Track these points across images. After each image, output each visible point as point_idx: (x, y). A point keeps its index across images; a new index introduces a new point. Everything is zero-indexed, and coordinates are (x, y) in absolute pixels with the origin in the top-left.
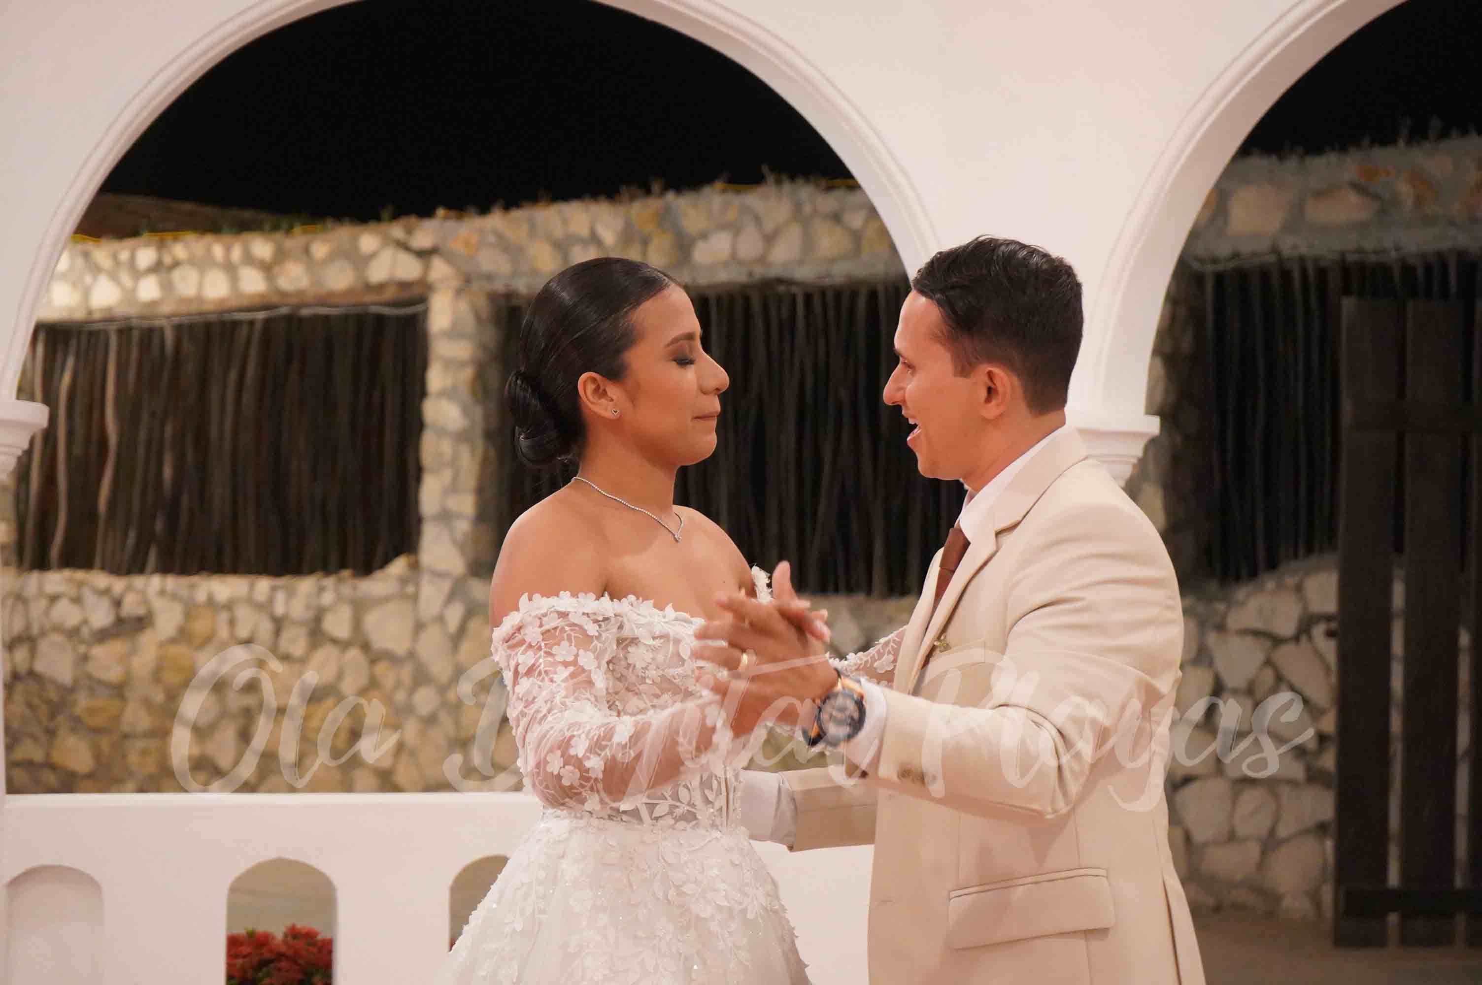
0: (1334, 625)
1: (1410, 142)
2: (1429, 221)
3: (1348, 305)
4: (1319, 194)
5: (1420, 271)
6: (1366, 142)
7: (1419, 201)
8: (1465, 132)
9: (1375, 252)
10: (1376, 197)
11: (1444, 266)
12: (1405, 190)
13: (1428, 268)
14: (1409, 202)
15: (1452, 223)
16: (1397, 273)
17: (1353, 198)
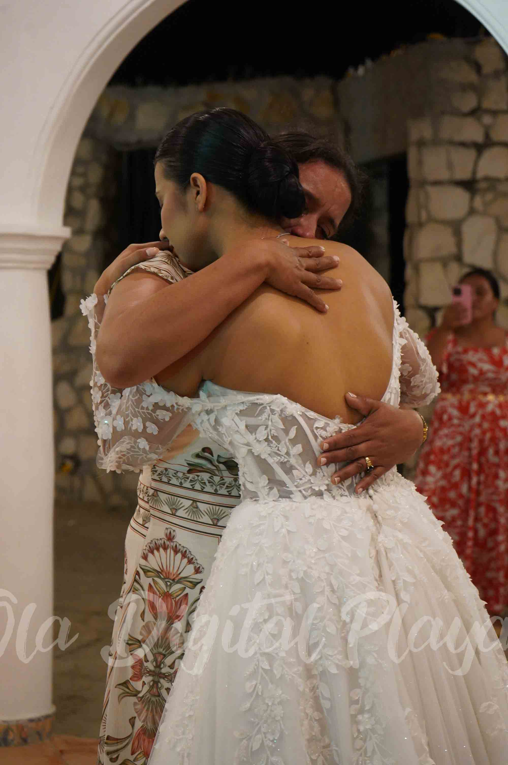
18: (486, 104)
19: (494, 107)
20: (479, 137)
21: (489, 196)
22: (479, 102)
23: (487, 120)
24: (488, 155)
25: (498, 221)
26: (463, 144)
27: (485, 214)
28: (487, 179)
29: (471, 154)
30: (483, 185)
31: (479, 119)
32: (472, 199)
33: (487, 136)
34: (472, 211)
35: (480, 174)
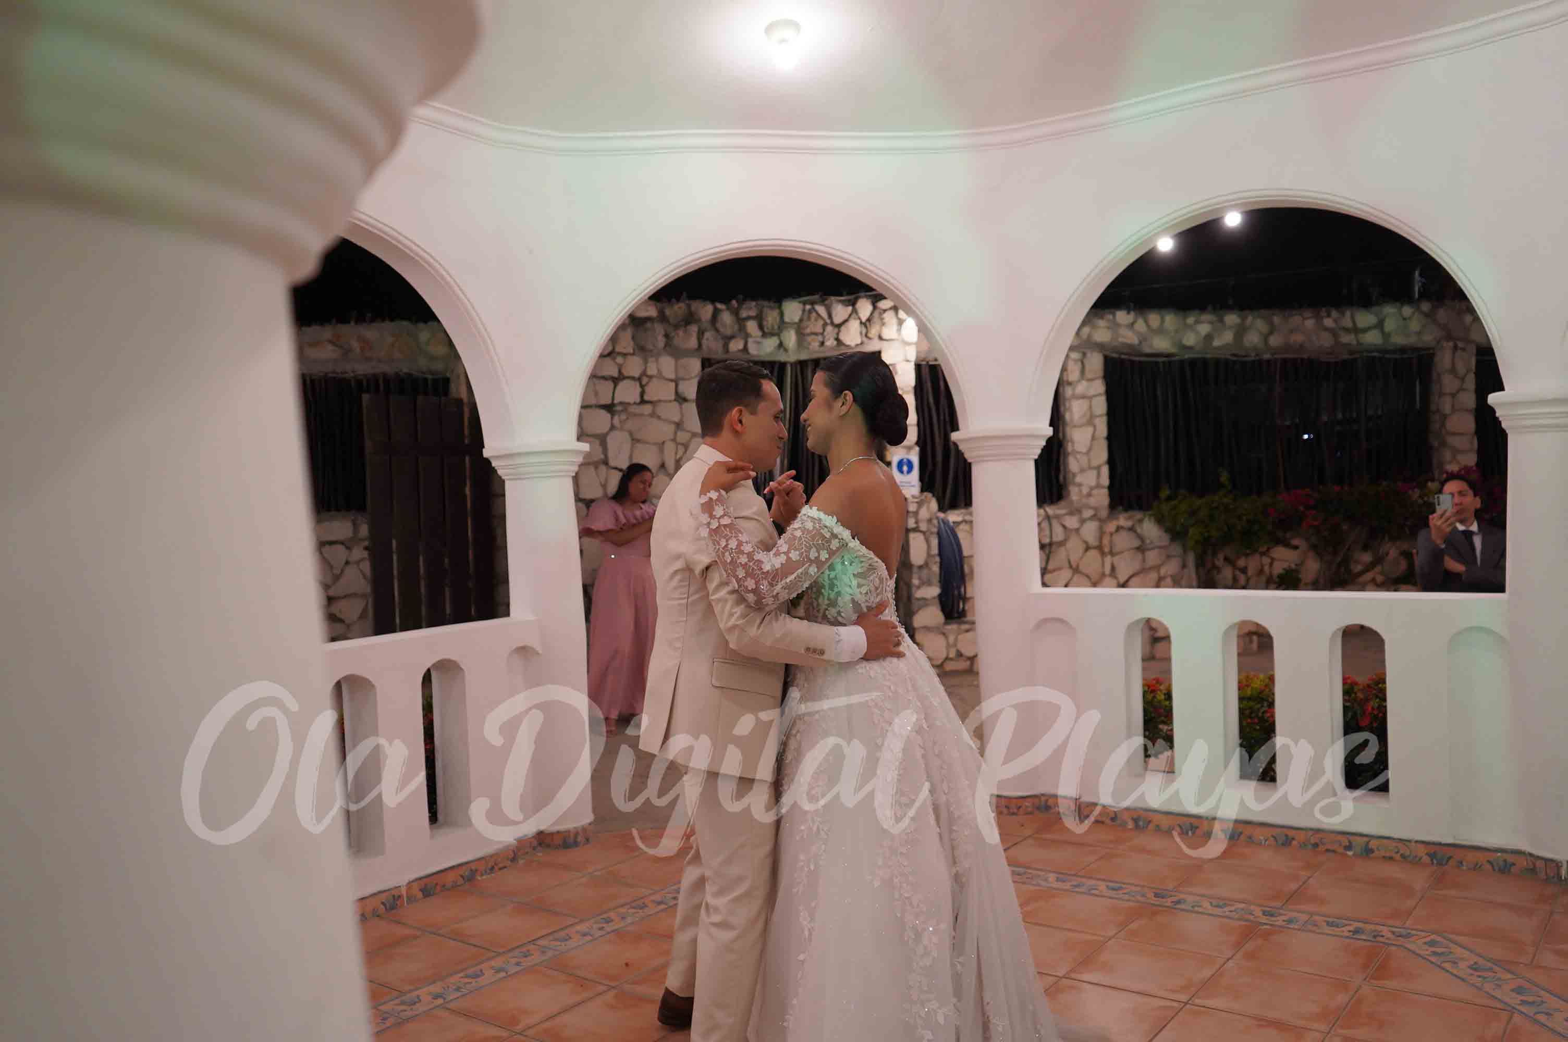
0: (366, 543)
1: (356, 322)
2: (369, 359)
3: (365, 397)
4: (311, 345)
5: (365, 383)
6: (334, 321)
7: (362, 349)
8: (383, 320)
9: (342, 373)
10: (341, 347)
11: (377, 381)
12: (355, 345)
13: (368, 381)
14: (358, 350)
15: (379, 361)
16: (353, 383)
17: (330, 347)
18: (618, 349)
19: (625, 351)
20: (616, 375)
21: (623, 417)
22: (614, 349)
23: (619, 360)
24: (622, 385)
25: (631, 434)
26: (605, 378)
27: (622, 429)
28: (621, 403)
29: (610, 385)
30: (619, 408)
31: (614, 359)
32: (612, 418)
33: (620, 372)
34: (613, 428)
35: (615, 402)
